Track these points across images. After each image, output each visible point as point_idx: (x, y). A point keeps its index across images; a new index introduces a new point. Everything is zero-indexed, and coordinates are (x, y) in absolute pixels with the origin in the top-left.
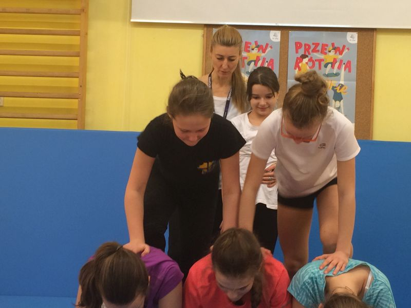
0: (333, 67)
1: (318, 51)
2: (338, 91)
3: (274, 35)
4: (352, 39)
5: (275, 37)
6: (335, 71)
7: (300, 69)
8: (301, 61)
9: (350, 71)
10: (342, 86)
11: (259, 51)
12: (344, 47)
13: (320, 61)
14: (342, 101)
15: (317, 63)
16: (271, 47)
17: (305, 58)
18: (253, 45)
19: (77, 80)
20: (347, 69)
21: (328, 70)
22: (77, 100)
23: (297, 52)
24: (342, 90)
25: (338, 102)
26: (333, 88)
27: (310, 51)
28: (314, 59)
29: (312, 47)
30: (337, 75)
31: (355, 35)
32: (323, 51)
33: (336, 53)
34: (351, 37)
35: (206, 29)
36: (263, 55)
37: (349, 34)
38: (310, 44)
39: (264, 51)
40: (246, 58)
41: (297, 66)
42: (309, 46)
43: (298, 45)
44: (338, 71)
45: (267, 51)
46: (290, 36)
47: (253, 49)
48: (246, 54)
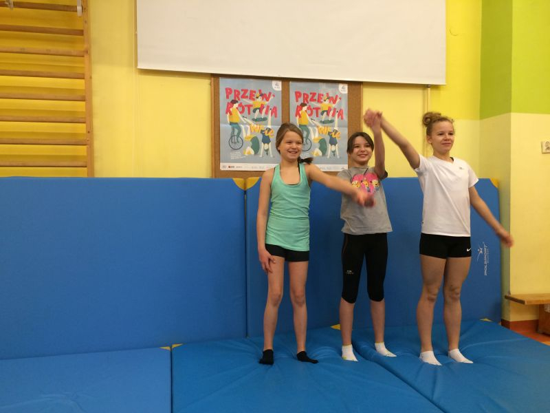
0: (328, 114)
1: (315, 100)
2: (333, 136)
3: (276, 85)
4: (343, 90)
5: (277, 87)
6: (330, 118)
7: (300, 116)
8: (301, 109)
9: (342, 118)
10: (337, 131)
11: (263, 99)
13: (317, 109)
14: (337, 145)
15: (314, 111)
16: (274, 96)
17: (304, 106)
18: (258, 94)
19: (84, 125)
21: (324, 117)
22: (85, 147)
23: (297, 101)
24: (336, 136)
25: (333, 146)
26: (329, 133)
27: (309, 100)
28: (312, 107)
29: (310, 96)
30: (332, 121)
31: (346, 86)
32: (319, 101)
33: (330, 102)
34: (343, 88)
35: (213, 79)
36: (266, 103)
37: (340, 86)
38: (308, 93)
39: (267, 100)
41: (298, 114)
42: (308, 96)
43: (298, 95)
46: (291, 87)
47: (257, 98)
48: (251, 102)
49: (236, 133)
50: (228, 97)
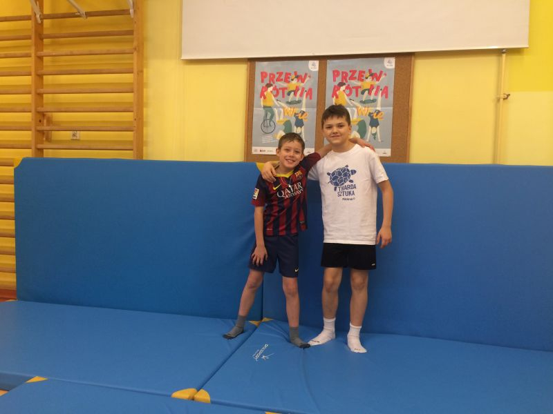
0: (370, 93)
1: (355, 78)
2: (375, 117)
3: (313, 65)
4: (390, 64)
5: (314, 66)
6: (372, 97)
7: (337, 97)
8: (339, 89)
9: (386, 97)
10: (379, 112)
11: (298, 81)
12: (381, 72)
13: (357, 88)
14: (378, 127)
15: (354, 91)
16: (310, 77)
17: (342, 86)
18: (293, 76)
19: (130, 114)
20: (384, 95)
21: (365, 97)
22: (132, 133)
23: (334, 80)
24: (378, 117)
25: (374, 128)
26: (370, 114)
27: (348, 78)
28: (351, 86)
29: (350, 74)
30: (374, 101)
31: (393, 60)
32: (360, 79)
33: (373, 79)
34: (389, 62)
35: (249, 63)
36: (302, 85)
37: (386, 60)
38: (348, 72)
39: (303, 81)
40: (286, 88)
41: (335, 94)
42: (347, 74)
43: (336, 73)
44: (375, 97)
45: (306, 81)
46: (328, 65)
47: (292, 80)
48: (285, 85)
49: (268, 117)
50: (262, 81)
